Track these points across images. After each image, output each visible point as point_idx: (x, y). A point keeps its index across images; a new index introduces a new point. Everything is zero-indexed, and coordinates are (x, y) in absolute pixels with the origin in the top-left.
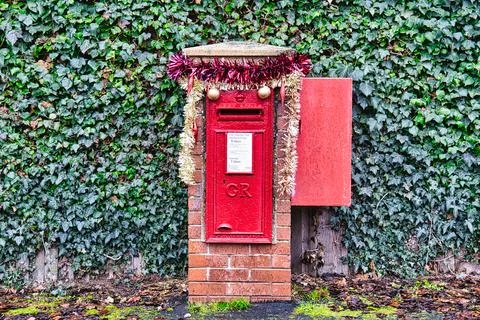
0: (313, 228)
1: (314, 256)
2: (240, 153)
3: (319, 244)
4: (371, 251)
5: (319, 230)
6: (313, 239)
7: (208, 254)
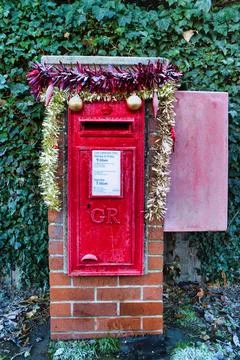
0: (171, 242)
1: (172, 268)
2: (107, 173)
3: (177, 256)
4: (222, 263)
5: (177, 245)
6: (171, 252)
7: (72, 287)
